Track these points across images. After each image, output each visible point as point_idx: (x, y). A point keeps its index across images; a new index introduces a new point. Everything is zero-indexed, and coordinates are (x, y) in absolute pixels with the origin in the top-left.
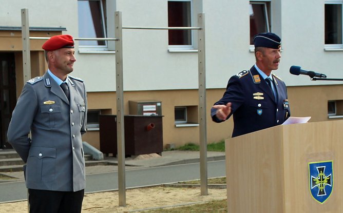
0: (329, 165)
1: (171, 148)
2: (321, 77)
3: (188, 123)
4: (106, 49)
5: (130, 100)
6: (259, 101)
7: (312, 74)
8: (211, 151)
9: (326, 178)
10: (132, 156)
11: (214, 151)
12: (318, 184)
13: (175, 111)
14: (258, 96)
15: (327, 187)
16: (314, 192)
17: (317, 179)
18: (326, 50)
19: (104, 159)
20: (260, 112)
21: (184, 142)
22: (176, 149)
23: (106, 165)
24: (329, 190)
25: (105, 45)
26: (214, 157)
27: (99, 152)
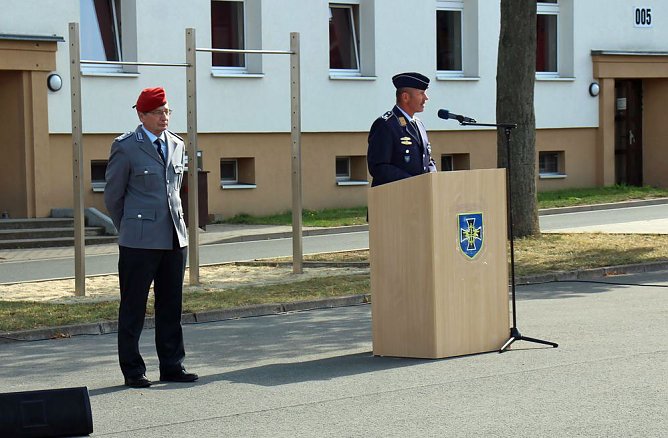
0: (479, 217)
1: (216, 219)
2: (471, 122)
3: (239, 183)
4: (120, 70)
6: (407, 147)
7: (460, 119)
9: (476, 231)
12: (468, 237)
13: (221, 165)
14: (406, 141)
15: (477, 240)
16: (463, 246)
17: (467, 232)
18: (439, 79)
20: (407, 159)
21: (234, 212)
22: (224, 222)
24: (479, 244)
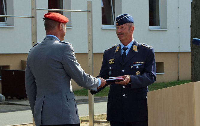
4: (6, 25)
5: (22, 60)
8: (78, 95)
10: (25, 98)
11: (80, 95)
18: (150, 29)
19: (6, 101)
23: (6, 105)
25: (5, 22)
26: (82, 100)
27: (2, 96)
